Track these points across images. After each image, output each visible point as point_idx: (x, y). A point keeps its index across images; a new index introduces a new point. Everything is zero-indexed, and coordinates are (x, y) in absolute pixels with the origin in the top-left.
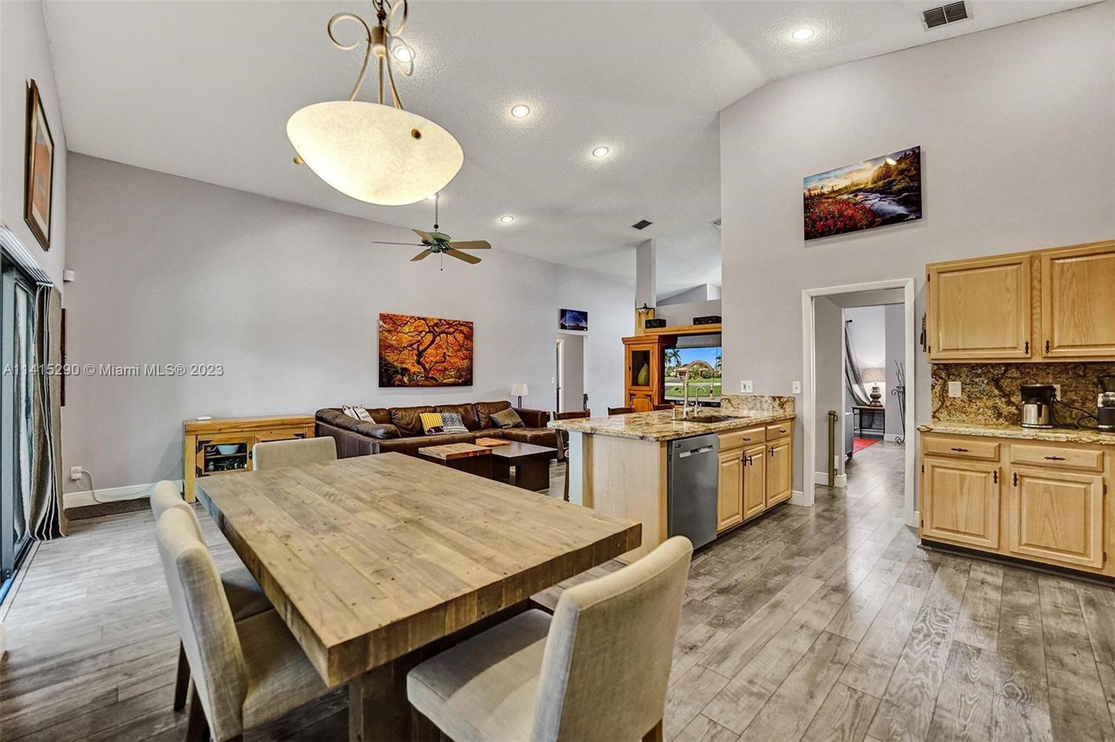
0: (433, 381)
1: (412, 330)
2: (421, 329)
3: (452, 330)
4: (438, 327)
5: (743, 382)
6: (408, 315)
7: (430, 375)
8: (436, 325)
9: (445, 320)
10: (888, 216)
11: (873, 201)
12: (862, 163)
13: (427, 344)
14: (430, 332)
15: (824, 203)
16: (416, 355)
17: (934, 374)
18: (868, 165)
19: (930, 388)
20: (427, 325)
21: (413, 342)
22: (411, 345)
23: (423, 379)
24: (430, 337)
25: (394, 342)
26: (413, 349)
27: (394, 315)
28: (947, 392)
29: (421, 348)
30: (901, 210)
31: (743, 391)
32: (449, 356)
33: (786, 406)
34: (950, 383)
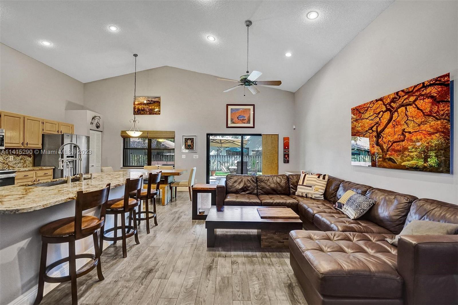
0: (391, 163)
1: (372, 114)
2: (378, 110)
3: (412, 99)
4: (394, 102)
6: (368, 102)
7: (388, 156)
8: (393, 100)
9: (403, 91)
13: (385, 123)
14: (387, 110)
16: (375, 137)
20: (384, 104)
21: (373, 125)
22: (371, 128)
23: (380, 159)
24: (387, 115)
25: (360, 128)
26: (373, 131)
27: (359, 106)
29: (379, 129)
32: (410, 133)
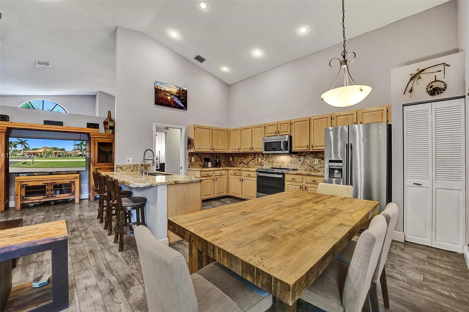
5: (127, 159)
10: (179, 106)
11: (175, 100)
12: (173, 86)
15: (162, 93)
17: (189, 155)
18: (175, 87)
19: (188, 159)
28: (191, 160)
30: (182, 106)
31: (127, 163)
33: (147, 168)
34: (192, 158)
